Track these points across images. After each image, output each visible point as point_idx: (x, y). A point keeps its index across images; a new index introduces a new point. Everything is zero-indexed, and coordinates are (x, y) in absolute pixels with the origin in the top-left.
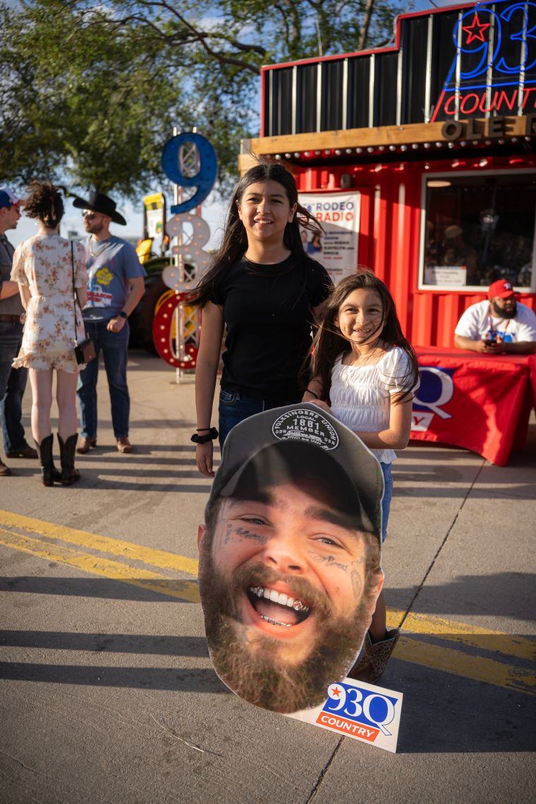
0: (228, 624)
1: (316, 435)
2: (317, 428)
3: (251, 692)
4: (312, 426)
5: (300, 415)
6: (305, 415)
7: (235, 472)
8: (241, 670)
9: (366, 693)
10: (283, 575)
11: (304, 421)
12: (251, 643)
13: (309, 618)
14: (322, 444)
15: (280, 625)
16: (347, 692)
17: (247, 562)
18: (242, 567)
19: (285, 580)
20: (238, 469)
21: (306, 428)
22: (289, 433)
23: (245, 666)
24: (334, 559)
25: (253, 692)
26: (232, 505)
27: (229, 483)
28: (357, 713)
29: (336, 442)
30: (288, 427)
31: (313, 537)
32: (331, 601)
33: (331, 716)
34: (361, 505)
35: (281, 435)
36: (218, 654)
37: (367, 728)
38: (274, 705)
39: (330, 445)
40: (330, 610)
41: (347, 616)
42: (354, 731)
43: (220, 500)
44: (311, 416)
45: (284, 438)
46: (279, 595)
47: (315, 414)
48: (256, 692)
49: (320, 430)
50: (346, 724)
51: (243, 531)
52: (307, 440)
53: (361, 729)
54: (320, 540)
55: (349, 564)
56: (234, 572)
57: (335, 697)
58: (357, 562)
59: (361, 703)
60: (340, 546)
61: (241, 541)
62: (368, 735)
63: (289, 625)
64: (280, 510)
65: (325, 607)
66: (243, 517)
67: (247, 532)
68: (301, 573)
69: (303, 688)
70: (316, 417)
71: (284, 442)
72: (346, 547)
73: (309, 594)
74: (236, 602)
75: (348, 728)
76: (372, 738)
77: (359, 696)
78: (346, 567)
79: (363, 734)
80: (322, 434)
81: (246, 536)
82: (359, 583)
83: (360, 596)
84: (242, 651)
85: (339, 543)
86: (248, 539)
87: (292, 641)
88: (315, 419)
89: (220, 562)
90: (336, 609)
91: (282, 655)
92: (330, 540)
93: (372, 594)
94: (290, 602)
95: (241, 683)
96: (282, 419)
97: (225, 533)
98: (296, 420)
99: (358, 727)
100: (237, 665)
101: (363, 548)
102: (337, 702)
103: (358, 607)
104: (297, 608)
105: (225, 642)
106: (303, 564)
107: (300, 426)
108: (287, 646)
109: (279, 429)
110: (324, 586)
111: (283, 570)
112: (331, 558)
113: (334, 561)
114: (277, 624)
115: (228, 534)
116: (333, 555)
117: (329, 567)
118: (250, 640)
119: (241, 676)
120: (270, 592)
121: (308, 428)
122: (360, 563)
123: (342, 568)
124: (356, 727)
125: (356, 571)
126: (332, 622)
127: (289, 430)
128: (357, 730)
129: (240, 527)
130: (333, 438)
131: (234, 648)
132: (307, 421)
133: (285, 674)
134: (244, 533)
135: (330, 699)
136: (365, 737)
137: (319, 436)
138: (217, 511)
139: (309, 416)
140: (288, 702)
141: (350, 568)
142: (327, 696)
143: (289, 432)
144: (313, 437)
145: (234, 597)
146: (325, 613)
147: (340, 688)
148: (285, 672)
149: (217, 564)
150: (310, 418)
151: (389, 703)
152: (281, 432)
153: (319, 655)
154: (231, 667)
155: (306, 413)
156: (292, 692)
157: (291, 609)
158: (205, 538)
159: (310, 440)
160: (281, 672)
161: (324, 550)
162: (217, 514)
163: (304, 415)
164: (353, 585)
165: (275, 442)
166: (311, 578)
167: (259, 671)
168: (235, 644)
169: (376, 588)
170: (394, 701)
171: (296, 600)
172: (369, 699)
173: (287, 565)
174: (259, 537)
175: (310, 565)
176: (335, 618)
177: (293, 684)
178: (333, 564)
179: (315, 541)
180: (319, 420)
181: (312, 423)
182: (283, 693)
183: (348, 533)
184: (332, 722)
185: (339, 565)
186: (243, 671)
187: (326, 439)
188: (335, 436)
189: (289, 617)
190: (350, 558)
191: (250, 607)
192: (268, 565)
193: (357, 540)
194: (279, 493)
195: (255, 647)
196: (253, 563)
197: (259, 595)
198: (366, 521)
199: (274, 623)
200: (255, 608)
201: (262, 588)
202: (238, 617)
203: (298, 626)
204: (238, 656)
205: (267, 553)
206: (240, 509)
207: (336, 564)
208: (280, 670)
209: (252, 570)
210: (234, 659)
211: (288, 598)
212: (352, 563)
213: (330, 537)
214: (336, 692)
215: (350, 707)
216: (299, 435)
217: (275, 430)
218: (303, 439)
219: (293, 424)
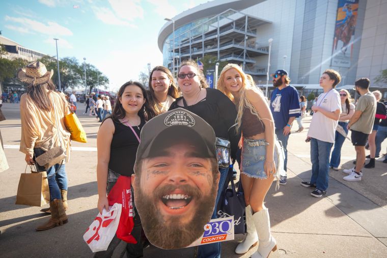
3: (169, 244)
4: (183, 118)
5: (176, 114)
6: (179, 114)
7: (149, 145)
8: (163, 236)
9: (219, 223)
10: (178, 186)
11: (179, 116)
12: (166, 222)
13: (192, 201)
14: (188, 125)
16: (212, 225)
17: (160, 186)
18: (157, 189)
19: (179, 188)
20: (150, 143)
21: (180, 119)
22: (173, 122)
23: (165, 234)
26: (148, 162)
27: (145, 152)
28: (218, 232)
29: (194, 123)
30: (172, 120)
31: (189, 165)
32: (200, 190)
33: (207, 238)
34: (208, 147)
36: (150, 234)
37: (222, 236)
38: (181, 245)
39: (192, 125)
40: (200, 194)
41: (208, 194)
43: (141, 160)
45: (170, 125)
46: (177, 195)
47: (184, 112)
48: (171, 243)
49: (186, 119)
50: (214, 238)
51: (156, 172)
53: (220, 237)
54: (192, 166)
56: (153, 192)
57: (208, 230)
59: (218, 227)
60: (201, 166)
61: (155, 176)
62: (223, 238)
63: (183, 207)
64: (172, 158)
65: (198, 193)
66: (155, 165)
67: (158, 171)
68: (186, 183)
69: (193, 232)
71: (171, 127)
72: (203, 166)
73: (190, 190)
74: (156, 206)
75: (215, 239)
76: (225, 238)
77: (217, 224)
79: (221, 239)
80: (188, 120)
82: (211, 179)
83: (212, 185)
84: (162, 227)
87: (185, 214)
89: (146, 190)
90: (203, 193)
91: (182, 222)
92: (197, 165)
93: (216, 182)
94: (182, 197)
95: (164, 242)
96: (169, 116)
98: (175, 116)
100: (161, 235)
101: (210, 164)
102: (209, 231)
103: (211, 189)
104: (186, 198)
106: (186, 178)
107: (177, 119)
108: (184, 216)
110: (196, 185)
111: (177, 184)
112: (198, 172)
114: (178, 208)
115: (148, 175)
116: (199, 171)
117: (198, 176)
118: (166, 220)
119: (163, 239)
120: (173, 195)
122: (210, 171)
124: (217, 238)
125: (209, 175)
126: (202, 199)
129: (154, 170)
130: (192, 121)
131: (158, 227)
133: (184, 229)
137: (186, 121)
138: (141, 166)
140: (187, 241)
141: (206, 174)
142: (204, 231)
144: (184, 122)
145: (155, 204)
146: (198, 196)
147: (209, 225)
150: (181, 114)
151: (229, 222)
152: (169, 123)
153: (198, 215)
154: (158, 237)
155: (179, 112)
156: (188, 236)
157: (184, 199)
158: (136, 180)
159: (182, 124)
161: (195, 169)
164: (209, 181)
165: (167, 127)
166: (191, 183)
167: (172, 233)
168: (158, 225)
170: (231, 221)
171: (185, 194)
172: (221, 224)
173: (179, 181)
174: (164, 172)
175: (189, 178)
176: (203, 197)
177: (188, 232)
179: (190, 167)
180: (185, 115)
181: (182, 116)
182: (184, 238)
183: (204, 160)
184: (208, 240)
185: (202, 174)
187: (189, 122)
189: (183, 203)
190: (205, 170)
191: (164, 205)
192: (169, 183)
193: (208, 162)
194: (171, 150)
195: (169, 223)
196: (162, 185)
197: (168, 198)
198: (210, 153)
199: (176, 209)
200: (166, 204)
201: (169, 194)
202: (158, 212)
203: (187, 206)
204: (161, 230)
205: (169, 178)
206: (153, 162)
207: (200, 174)
208: (182, 228)
209: (162, 188)
210: (159, 233)
211: (181, 195)
212: (207, 172)
213: (196, 163)
214: (208, 227)
215: (214, 230)
216: (177, 123)
217: (166, 122)
218: (180, 124)
219: (174, 118)
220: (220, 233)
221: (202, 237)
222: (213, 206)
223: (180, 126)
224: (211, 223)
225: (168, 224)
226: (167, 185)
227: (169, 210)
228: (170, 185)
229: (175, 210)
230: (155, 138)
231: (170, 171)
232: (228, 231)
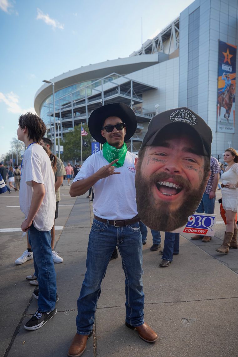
0: (147, 198)
1: (188, 119)
3: (156, 225)
5: (182, 112)
6: (184, 112)
7: (154, 134)
8: (152, 217)
9: (203, 217)
10: (172, 175)
12: (157, 205)
13: (181, 191)
14: (190, 123)
15: (170, 195)
16: (196, 218)
18: (154, 174)
19: (172, 177)
20: (155, 134)
21: (184, 117)
22: (177, 119)
23: (153, 215)
24: (192, 167)
26: (151, 148)
27: (150, 140)
28: (200, 225)
29: (195, 122)
30: (177, 117)
31: (185, 159)
32: (191, 183)
33: (189, 228)
34: (204, 145)
35: (174, 120)
36: (141, 212)
37: (203, 230)
38: (165, 229)
39: (193, 123)
40: (190, 187)
41: (196, 189)
42: (198, 232)
43: (145, 147)
46: (170, 183)
49: (189, 118)
50: (195, 230)
51: (155, 159)
52: (184, 121)
54: (187, 160)
56: (150, 176)
57: (191, 221)
58: (201, 167)
59: (201, 221)
60: (195, 162)
61: (154, 163)
62: (204, 233)
63: (173, 195)
64: (172, 149)
65: (188, 186)
66: (156, 153)
67: (157, 159)
68: (179, 174)
69: (178, 220)
70: (188, 112)
71: (175, 123)
72: (197, 162)
73: (182, 182)
74: (150, 189)
75: (196, 232)
76: (205, 233)
77: (200, 218)
78: (197, 169)
79: (202, 232)
80: (190, 119)
81: (157, 161)
82: (202, 175)
84: (152, 209)
85: (195, 161)
87: (174, 201)
88: (188, 113)
90: (192, 186)
91: (170, 208)
94: (174, 186)
95: (151, 222)
96: (174, 113)
97: (148, 160)
98: (180, 114)
100: (150, 215)
101: (203, 162)
103: (201, 185)
104: (177, 188)
105: (145, 206)
106: (180, 170)
107: (182, 116)
108: (172, 203)
110: (188, 178)
111: (172, 173)
112: (191, 167)
113: (192, 168)
115: (149, 161)
116: (192, 166)
117: (190, 170)
118: (156, 203)
119: (152, 219)
120: (166, 182)
121: (185, 117)
124: (199, 230)
125: (200, 171)
126: (191, 192)
128: (200, 231)
129: (154, 157)
130: (194, 120)
131: (149, 208)
132: (184, 114)
133: (171, 215)
134: (156, 160)
137: (189, 120)
138: (144, 152)
139: (185, 112)
140: (171, 226)
141: (198, 170)
142: (188, 221)
144: (186, 120)
145: (150, 187)
146: (188, 188)
147: (193, 217)
149: (143, 174)
150: (186, 113)
151: (212, 219)
152: (174, 118)
153: (185, 205)
154: (147, 216)
155: (184, 111)
156: (173, 222)
157: (175, 188)
158: (138, 163)
161: (189, 164)
162: (144, 153)
163: (183, 112)
164: (199, 176)
165: (171, 122)
166: (183, 175)
167: (160, 216)
168: (149, 206)
169: (208, 177)
171: (177, 184)
172: (204, 219)
173: (173, 171)
174: (162, 161)
175: (182, 170)
176: (192, 190)
178: (192, 169)
179: (185, 161)
180: (189, 114)
181: (186, 115)
182: (170, 223)
183: (198, 156)
184: (189, 230)
185: (194, 169)
187: (192, 121)
188: (195, 120)
189: (174, 192)
190: (198, 166)
192: (165, 172)
193: (202, 159)
194: (172, 142)
195: (158, 206)
196: (159, 172)
197: (161, 184)
198: (205, 151)
199: (167, 195)
200: (159, 190)
201: (163, 181)
202: (151, 195)
203: (177, 195)
204: (151, 211)
205: (166, 167)
206: (154, 150)
207: (193, 169)
208: (169, 214)
209: (158, 175)
210: (149, 213)
211: (173, 184)
212: (199, 168)
213: (191, 159)
214: (191, 219)
215: (197, 223)
216: (181, 119)
217: (171, 118)
218: (183, 121)
219: (179, 115)
220: (202, 226)
221: (185, 227)
222: (199, 201)
223: (183, 123)
224: (195, 216)
226: (163, 173)
227: (161, 195)
229: (165, 196)
230: (160, 129)
231: (167, 161)
232: (209, 227)
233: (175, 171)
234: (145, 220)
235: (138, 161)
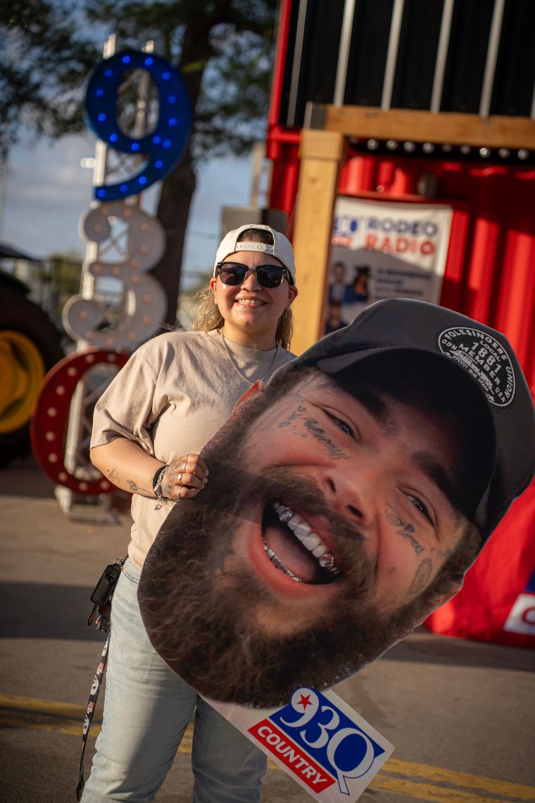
0: (207, 531)
1: (489, 377)
2: (496, 371)
3: (175, 642)
4: (491, 364)
5: (485, 342)
6: (491, 347)
7: (360, 350)
8: (181, 604)
9: (345, 722)
10: (333, 512)
11: (486, 352)
12: (224, 574)
13: (331, 585)
14: (489, 392)
15: (285, 572)
16: (320, 709)
17: (294, 468)
18: (282, 469)
19: (331, 519)
20: (364, 349)
21: (482, 362)
22: (458, 353)
23: (192, 601)
24: (413, 531)
25: (179, 644)
27: (338, 359)
28: (318, 744)
30: (461, 346)
31: (405, 489)
32: (375, 580)
33: (275, 731)
34: (488, 488)
35: (447, 349)
36: (160, 564)
37: (319, 769)
38: (198, 678)
39: (497, 399)
40: (366, 590)
41: (383, 610)
42: (298, 766)
43: (310, 369)
44: (498, 352)
45: (448, 354)
46: (311, 533)
47: (504, 354)
48: (183, 645)
49: (497, 375)
50: (292, 752)
51: (316, 426)
52: (475, 376)
53: (311, 768)
54: (410, 498)
55: (428, 549)
56: (267, 468)
57: (299, 708)
58: (439, 552)
59: (331, 733)
60: (430, 520)
61: (304, 436)
62: (315, 782)
63: (297, 579)
64: (384, 432)
65: (363, 583)
66: (328, 409)
67: (322, 431)
68: (359, 524)
69: (259, 676)
70: (504, 357)
71: (444, 359)
72: (437, 525)
73: (352, 554)
74: (241, 508)
75: (292, 760)
76: (319, 788)
77: (335, 721)
78: (423, 549)
79: (308, 776)
80: (497, 381)
81: (316, 436)
82: (425, 578)
83: (414, 596)
84: (202, 578)
85: (432, 516)
86: (316, 440)
87: (287, 602)
88: (501, 358)
89: (255, 445)
90: (375, 593)
91: (260, 614)
92: (424, 506)
93: (432, 601)
94: (319, 551)
95: (168, 621)
96: (461, 331)
97: (290, 413)
98: (477, 344)
99: (307, 764)
100: (180, 594)
101: (456, 540)
102: (299, 716)
103: (405, 606)
104: (323, 564)
105: (184, 552)
106: (369, 513)
107: (477, 354)
108: (276, 604)
109: (448, 340)
110: (378, 555)
111: (337, 505)
112: (409, 527)
113: (411, 534)
114: (281, 568)
115: (293, 417)
116: (415, 526)
117: (401, 536)
118: (226, 571)
119: (176, 612)
120: (301, 522)
121: (485, 363)
122: (442, 555)
123: (416, 548)
124: (303, 762)
125: (430, 561)
126: (359, 607)
127: (460, 349)
128: (304, 767)
129: (316, 419)
130: (507, 394)
131: (194, 567)
132: (489, 354)
133: (245, 642)
134: (316, 430)
135: (291, 706)
136: (309, 782)
137: (492, 380)
138: (297, 380)
139: (495, 351)
140: (223, 682)
141: (426, 554)
142: (288, 700)
143: (460, 351)
144: (484, 376)
146: (358, 590)
147: (314, 699)
148: (248, 639)
149: (248, 445)
150: (495, 354)
151: (370, 749)
152: (450, 344)
154: (169, 592)
155: (494, 345)
156: (239, 670)
157: (315, 560)
158: (255, 402)
159: (478, 377)
160: (242, 636)
161: (409, 514)
162: (295, 383)
163: (490, 345)
164: (416, 575)
165: (434, 351)
166: (369, 537)
167: (210, 619)
168: (198, 563)
170: (378, 750)
171: (330, 552)
172: (346, 732)
173: (347, 502)
174: (334, 446)
175: (377, 518)
176: (366, 604)
177: (249, 662)
178: (407, 535)
179: (403, 496)
180: (504, 363)
181: (494, 360)
182: (225, 666)
183: (451, 511)
184: (273, 739)
185: (416, 542)
186: (183, 607)
187: (497, 390)
188: (511, 393)
189: (304, 569)
190: (433, 542)
191: (258, 527)
192: (321, 487)
193: (457, 526)
194: (398, 412)
195: (227, 582)
196: (302, 473)
197: (281, 519)
198: (481, 510)
199: (277, 566)
200: (264, 531)
201: (294, 511)
202: (229, 531)
203: (311, 587)
204: (192, 583)
205: (330, 473)
206: (332, 398)
207: (412, 538)
208: (243, 632)
209: (294, 482)
210: (181, 584)
211: (320, 544)
212: (432, 549)
213: (425, 502)
214: (305, 703)
215: (313, 730)
216: (469, 363)
217: (443, 338)
218: (471, 371)
219: (471, 346)
220: (321, 754)
221: (265, 714)
223: (469, 377)
225: (222, 584)
226: (311, 485)
227: (259, 550)
228: (319, 490)
229: (270, 566)
230: (388, 348)
231: (348, 458)
232: (346, 774)
233: (353, 505)
234: (152, 599)
235: (256, 395)
